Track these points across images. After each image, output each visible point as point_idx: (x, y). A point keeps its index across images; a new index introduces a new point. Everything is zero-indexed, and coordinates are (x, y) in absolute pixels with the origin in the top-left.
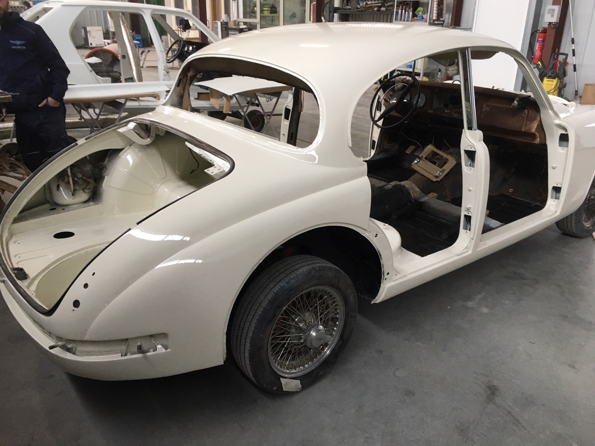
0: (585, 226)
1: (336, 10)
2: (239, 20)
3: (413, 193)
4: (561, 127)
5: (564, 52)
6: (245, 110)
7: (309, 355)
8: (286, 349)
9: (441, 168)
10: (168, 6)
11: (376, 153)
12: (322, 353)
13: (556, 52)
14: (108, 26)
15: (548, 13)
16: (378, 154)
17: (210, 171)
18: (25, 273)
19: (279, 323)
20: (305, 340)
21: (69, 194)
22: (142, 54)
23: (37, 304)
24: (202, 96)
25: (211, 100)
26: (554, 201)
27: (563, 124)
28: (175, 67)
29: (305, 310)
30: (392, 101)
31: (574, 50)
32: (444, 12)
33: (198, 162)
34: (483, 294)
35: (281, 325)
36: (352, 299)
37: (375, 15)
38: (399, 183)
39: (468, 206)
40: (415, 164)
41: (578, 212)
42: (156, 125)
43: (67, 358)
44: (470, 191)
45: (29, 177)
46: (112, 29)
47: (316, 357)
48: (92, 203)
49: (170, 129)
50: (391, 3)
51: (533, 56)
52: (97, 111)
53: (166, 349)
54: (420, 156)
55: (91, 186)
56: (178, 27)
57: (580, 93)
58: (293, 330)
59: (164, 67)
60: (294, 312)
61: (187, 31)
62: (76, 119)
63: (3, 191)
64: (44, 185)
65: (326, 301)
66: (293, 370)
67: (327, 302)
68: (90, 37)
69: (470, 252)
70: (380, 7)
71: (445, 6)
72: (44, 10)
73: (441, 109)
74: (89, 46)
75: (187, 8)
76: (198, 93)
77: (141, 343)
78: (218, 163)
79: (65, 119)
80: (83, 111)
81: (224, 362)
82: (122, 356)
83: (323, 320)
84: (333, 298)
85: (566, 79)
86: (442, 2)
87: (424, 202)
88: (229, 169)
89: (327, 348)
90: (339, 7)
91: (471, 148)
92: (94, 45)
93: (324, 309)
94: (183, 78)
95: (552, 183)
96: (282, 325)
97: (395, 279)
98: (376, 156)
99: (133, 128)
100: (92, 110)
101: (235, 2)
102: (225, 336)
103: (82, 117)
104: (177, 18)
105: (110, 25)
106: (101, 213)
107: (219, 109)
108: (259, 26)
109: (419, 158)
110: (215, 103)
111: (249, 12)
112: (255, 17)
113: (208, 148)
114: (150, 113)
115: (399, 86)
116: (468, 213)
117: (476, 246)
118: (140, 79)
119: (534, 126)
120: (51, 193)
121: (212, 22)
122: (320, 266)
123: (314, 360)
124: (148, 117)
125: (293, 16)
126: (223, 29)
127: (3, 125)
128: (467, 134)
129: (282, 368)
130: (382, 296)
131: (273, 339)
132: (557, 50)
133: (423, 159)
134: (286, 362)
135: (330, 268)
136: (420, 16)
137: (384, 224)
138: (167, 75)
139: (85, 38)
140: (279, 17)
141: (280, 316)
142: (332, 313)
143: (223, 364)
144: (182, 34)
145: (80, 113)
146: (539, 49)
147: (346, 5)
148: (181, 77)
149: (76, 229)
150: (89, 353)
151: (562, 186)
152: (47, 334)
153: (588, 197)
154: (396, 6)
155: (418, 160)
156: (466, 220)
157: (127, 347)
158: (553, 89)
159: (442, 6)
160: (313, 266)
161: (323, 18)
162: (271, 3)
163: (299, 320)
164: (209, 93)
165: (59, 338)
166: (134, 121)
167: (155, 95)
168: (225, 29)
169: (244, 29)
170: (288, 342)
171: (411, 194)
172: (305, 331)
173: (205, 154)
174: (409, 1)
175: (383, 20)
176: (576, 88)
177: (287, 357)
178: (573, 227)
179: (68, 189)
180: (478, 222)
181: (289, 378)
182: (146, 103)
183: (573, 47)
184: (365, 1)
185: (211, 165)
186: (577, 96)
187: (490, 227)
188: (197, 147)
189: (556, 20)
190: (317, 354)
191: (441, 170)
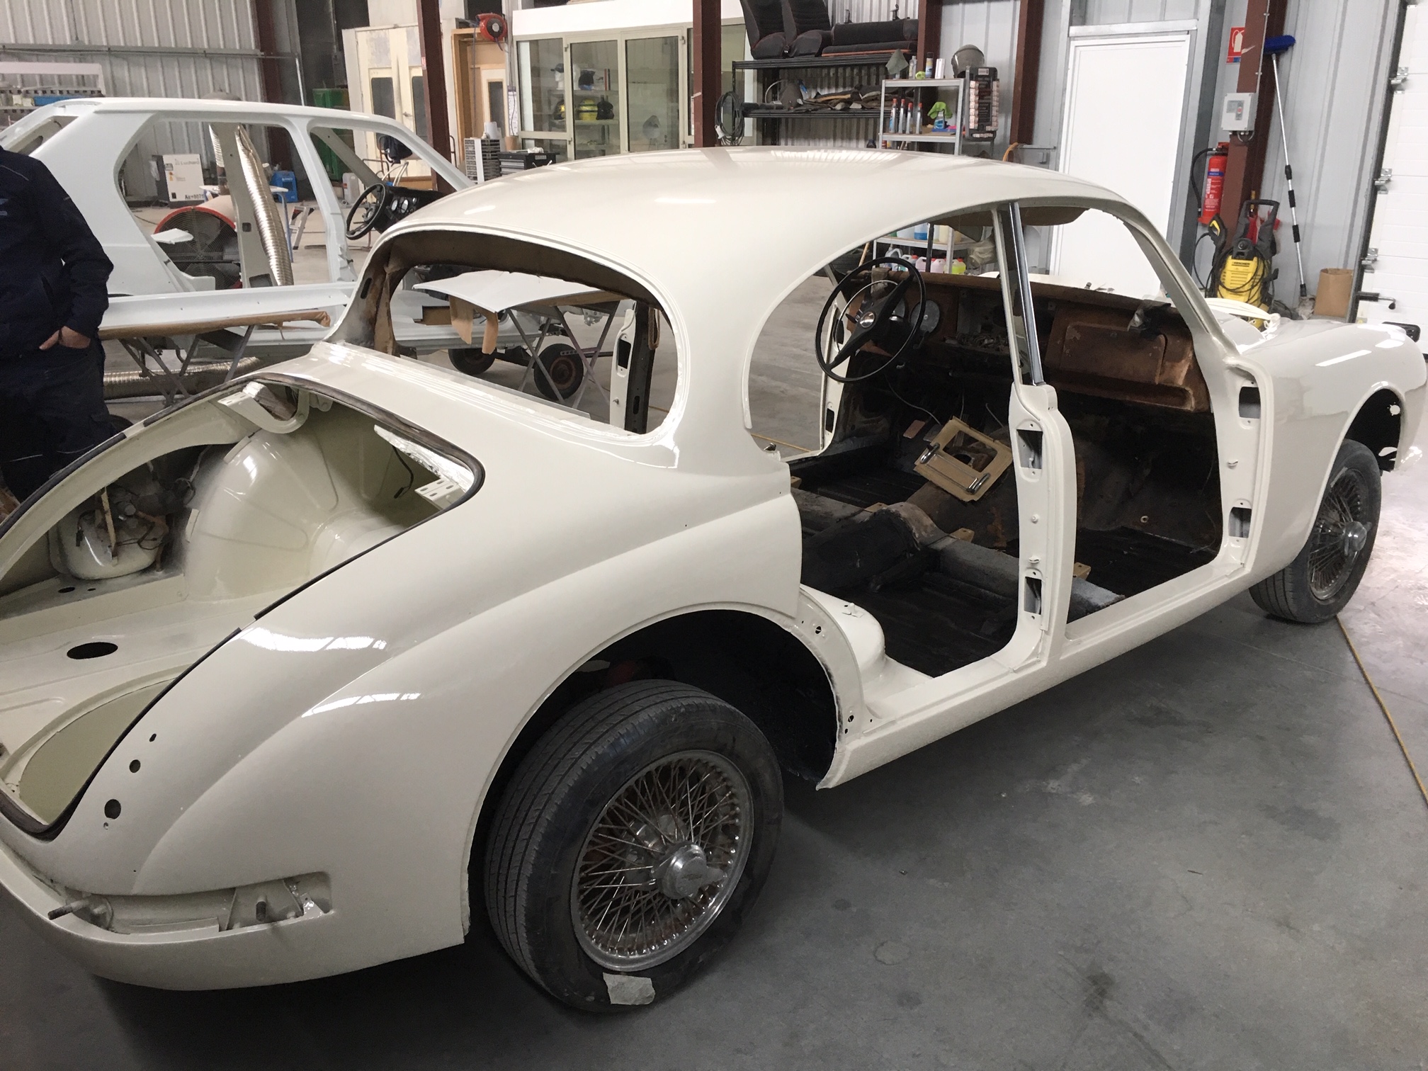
0: (1319, 599)
1: (748, 110)
2: (525, 135)
3: (918, 530)
4: (1242, 373)
5: (1269, 199)
6: (535, 344)
7: (672, 916)
8: (617, 903)
9: (981, 470)
10: (357, 110)
11: (837, 439)
12: (703, 910)
13: (1253, 197)
14: (213, 153)
15: (1229, 110)
16: (841, 441)
17: (429, 492)
19: (596, 840)
20: (659, 881)
21: (106, 552)
22: (294, 217)
23: (23, 813)
24: (432, 314)
25: (455, 323)
26: (1238, 541)
27: (1246, 365)
28: (365, 248)
29: (658, 809)
30: (864, 319)
31: (1291, 194)
32: (994, 113)
33: (410, 471)
34: (1084, 762)
35: (600, 846)
36: (769, 779)
37: (839, 121)
38: (885, 507)
39: (1034, 558)
40: (922, 464)
41: (1298, 563)
42: (309, 389)
43: (92, 938)
44: (1035, 522)
45: (11, 514)
46: (220, 163)
47: (689, 921)
48: (160, 573)
49: (340, 397)
50: (874, 93)
51: (1200, 207)
52: (184, 354)
53: (326, 911)
54: (932, 444)
55: (160, 532)
56: (381, 153)
57: (1312, 289)
58: (632, 858)
59: (342, 249)
60: (632, 814)
61: (403, 162)
62: (135, 375)
64: (47, 533)
65: (707, 788)
66: (634, 954)
67: (710, 790)
68: (171, 179)
69: (1044, 664)
70: (848, 102)
71: (995, 98)
72: (55, 122)
73: (975, 337)
74: (168, 200)
75: (401, 108)
76: (424, 308)
77: (266, 900)
78: (447, 471)
79: (102, 376)
80: (147, 357)
81: (465, 937)
82: (220, 931)
83: (702, 832)
84: (724, 780)
85: (1277, 260)
86: (988, 90)
87: (942, 551)
88: (470, 486)
89: (714, 899)
90: (756, 102)
91: (1032, 425)
92: (180, 198)
93: (703, 805)
94: (375, 278)
95: (1229, 502)
96: (603, 846)
97: (868, 731)
98: (836, 445)
99: (257, 396)
100: (174, 352)
101: (515, 93)
102: (466, 876)
103: (146, 372)
104: (378, 135)
105: (216, 153)
106: (181, 595)
107: (472, 344)
108: (571, 150)
109: (930, 448)
110: (463, 331)
111: (548, 115)
112: (562, 128)
113: (425, 439)
115: (881, 286)
116: (1035, 573)
117: (1056, 649)
118: (288, 279)
119: (1182, 371)
120: (62, 552)
121: (462, 140)
122: (689, 705)
123: (686, 928)
124: (290, 370)
125: (652, 123)
126: (487, 157)
128: (1022, 394)
129: (608, 951)
130: (839, 772)
131: (582, 881)
132: (1253, 192)
133: (941, 450)
134: (615, 936)
135: (714, 709)
136: (940, 122)
137: (847, 603)
138: (349, 268)
139: (157, 181)
140: (617, 127)
141: (597, 825)
142: (724, 816)
143: (461, 940)
144: (390, 170)
145: (142, 363)
146: (1214, 191)
147: (770, 98)
148: (371, 276)
149: (122, 636)
150: (144, 926)
151: (1252, 505)
152: (44, 883)
153: (1318, 531)
154: (885, 100)
155: (929, 454)
156: (1032, 587)
157: (233, 909)
158: (1249, 282)
159: (989, 99)
160: (674, 704)
161: (718, 129)
162: (599, 95)
163: (644, 834)
164: (449, 307)
165: (73, 893)
166: (258, 380)
167: (319, 316)
168: (492, 155)
169: (537, 158)
170: (621, 887)
171: (914, 534)
172: (658, 859)
173: (419, 454)
174: (913, 88)
175: (858, 133)
176: (1302, 280)
177: (620, 923)
178: (1291, 601)
179: (102, 541)
180: (1056, 595)
181: (625, 972)
182: (299, 333)
183: (1290, 186)
184: (815, 88)
185: (432, 477)
186: (1305, 298)
187: (1090, 604)
188: (400, 436)
189: (1246, 126)
190: (692, 914)
191: (981, 475)
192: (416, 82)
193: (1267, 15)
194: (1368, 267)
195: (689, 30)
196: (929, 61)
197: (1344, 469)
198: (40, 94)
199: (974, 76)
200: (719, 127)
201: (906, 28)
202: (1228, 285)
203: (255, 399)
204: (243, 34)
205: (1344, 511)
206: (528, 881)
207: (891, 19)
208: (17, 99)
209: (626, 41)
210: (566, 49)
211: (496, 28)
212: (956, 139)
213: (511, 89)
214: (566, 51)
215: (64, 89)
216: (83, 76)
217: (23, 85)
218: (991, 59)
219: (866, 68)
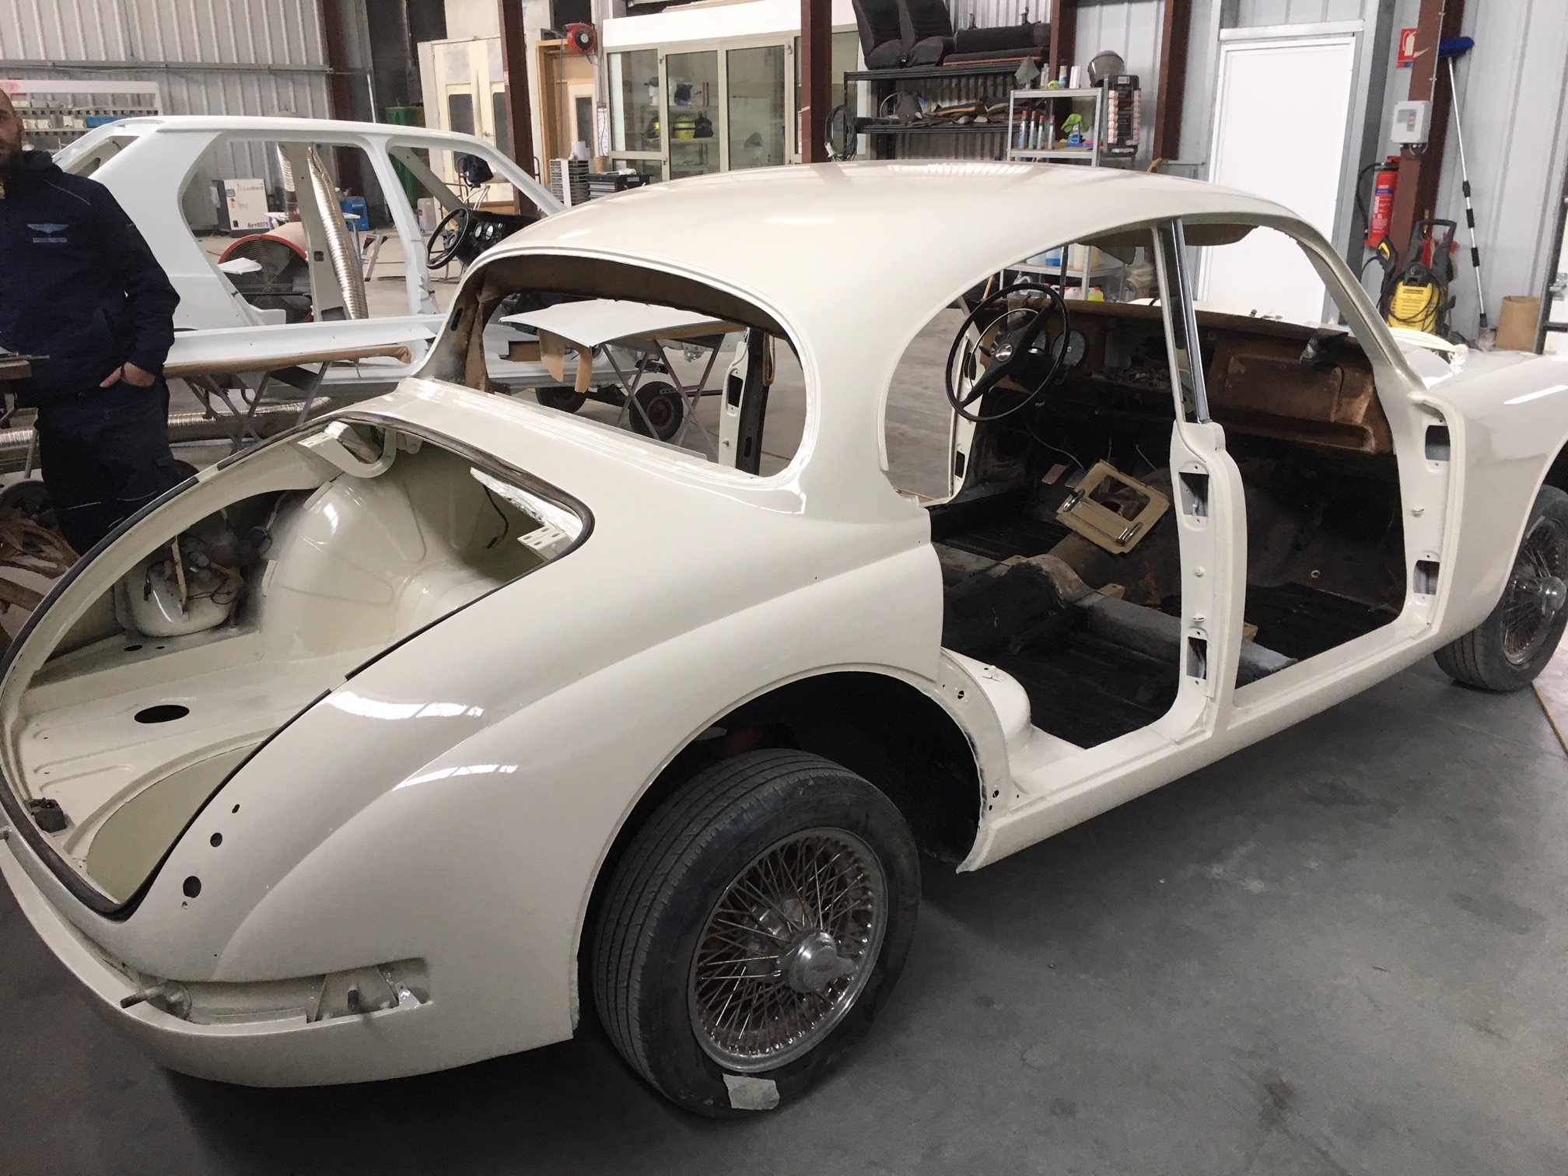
0: (1512, 664)
1: (861, 125)
2: (616, 155)
3: (1063, 586)
4: (1428, 410)
5: (1445, 219)
6: (631, 382)
7: (798, 1011)
8: (737, 996)
9: (1131, 519)
10: (433, 127)
11: (967, 485)
12: (832, 1006)
13: (1427, 217)
14: (280, 177)
15: (1399, 121)
16: (973, 487)
17: (532, 540)
18: (62, 812)
19: (716, 927)
20: (785, 972)
21: (175, 607)
22: (367, 245)
23: (92, 891)
24: (518, 349)
25: (544, 359)
26: (1424, 598)
27: (1433, 400)
28: (451, 278)
29: (783, 892)
30: (999, 352)
31: (1470, 213)
32: (1136, 124)
33: (505, 519)
34: (1252, 843)
35: (720, 933)
36: (905, 862)
37: (961, 137)
38: (1025, 560)
39: (1198, 616)
40: (1065, 512)
41: (1491, 623)
42: (398, 428)
43: (167, 1028)
44: (1199, 576)
45: (72, 567)
46: (289, 186)
47: (816, 1017)
48: (234, 630)
49: (432, 437)
50: (1001, 105)
51: (1367, 228)
52: (251, 394)
53: (423, 1002)
54: (1076, 490)
55: (233, 586)
56: (460, 177)
57: (1493, 318)
58: (754, 947)
59: (422, 279)
60: (755, 898)
61: (483, 185)
62: (197, 417)
63: (7, 604)
64: (112, 588)
65: (837, 871)
66: (757, 1054)
67: (840, 871)
68: (233, 205)
69: (1209, 734)
70: (973, 115)
71: (1136, 109)
72: (114, 142)
73: (1125, 371)
74: (230, 228)
75: (481, 128)
76: (511, 343)
77: (358, 988)
78: (551, 517)
79: (166, 418)
80: (212, 396)
81: (574, 1032)
82: (308, 1021)
83: (831, 918)
84: (855, 861)
85: (1454, 286)
86: (1129, 100)
87: (1091, 609)
88: (578, 534)
89: (844, 994)
90: (869, 116)
91: (1196, 468)
92: (243, 226)
93: (832, 889)
94: (467, 308)
95: (1413, 553)
96: (723, 933)
97: (1014, 808)
98: (967, 492)
99: (340, 437)
100: (238, 392)
101: (605, 109)
102: (576, 965)
103: (210, 413)
104: (456, 155)
105: (284, 176)
106: (256, 654)
107: (564, 381)
108: (665, 170)
109: (1075, 495)
110: (553, 368)
111: (641, 133)
112: (657, 147)
113: (528, 483)
114: (387, 397)
115: (1018, 315)
116: (1199, 633)
117: (1223, 720)
118: (362, 312)
119: (1360, 408)
120: (129, 609)
121: (547, 161)
122: (818, 777)
123: (812, 1026)
124: (378, 408)
125: (754, 141)
126: (575, 180)
127: (7, 437)
128: (1185, 432)
129: (728, 1049)
130: (982, 853)
131: (701, 971)
132: (1427, 212)
133: (1086, 496)
134: (737, 1033)
135: (844, 782)
136: (1074, 136)
137: (987, 666)
138: (431, 300)
139: (218, 209)
140: (717, 145)
141: (717, 909)
142: (855, 901)
143: (572, 1037)
144: (469, 194)
145: (206, 401)
146: (1382, 211)
147: (886, 112)
148: (462, 306)
149: (194, 698)
150: (226, 1016)
151: (1440, 558)
152: (115, 967)
153: (1512, 587)
154: (1014, 113)
155: (1073, 501)
156: (1195, 650)
157: (323, 996)
158: (1422, 311)
159: (1130, 110)
160: (802, 776)
161: (828, 147)
162: (696, 110)
163: (767, 919)
164: (538, 342)
165: (147, 978)
166: (342, 419)
167: (399, 351)
168: (580, 178)
169: (629, 180)
170: (742, 979)
171: (1058, 590)
172: (783, 948)
173: (521, 499)
174: (1046, 99)
175: (982, 148)
176: (1482, 308)
177: (741, 1018)
178: (1480, 667)
179: (172, 595)
180: (1223, 656)
181: (746, 1073)
182: (376, 371)
183: (1468, 204)
184: (935, 100)
185: (535, 524)
186: (1485, 328)
187: (1257, 668)
188: (500, 480)
189: (1419, 138)
190: (819, 1010)
191: (1132, 524)
192: (497, 97)
193: (1442, 14)
194: (1557, 294)
195: (796, 39)
196: (1063, 68)
197: (1542, 518)
198: (93, 114)
199: (1113, 85)
200: (829, 144)
201: (1037, 33)
202: (1399, 314)
203: (337, 440)
204: (311, 49)
205: (1540, 564)
206: (643, 970)
207: (1020, 23)
208: (67, 120)
209: (727, 51)
210: (661, 60)
211: (585, 39)
212: (1093, 155)
213: (601, 105)
214: (661, 62)
215: (118, 109)
216: (138, 95)
217: (75, 105)
218: (1132, 66)
219: (992, 78)
